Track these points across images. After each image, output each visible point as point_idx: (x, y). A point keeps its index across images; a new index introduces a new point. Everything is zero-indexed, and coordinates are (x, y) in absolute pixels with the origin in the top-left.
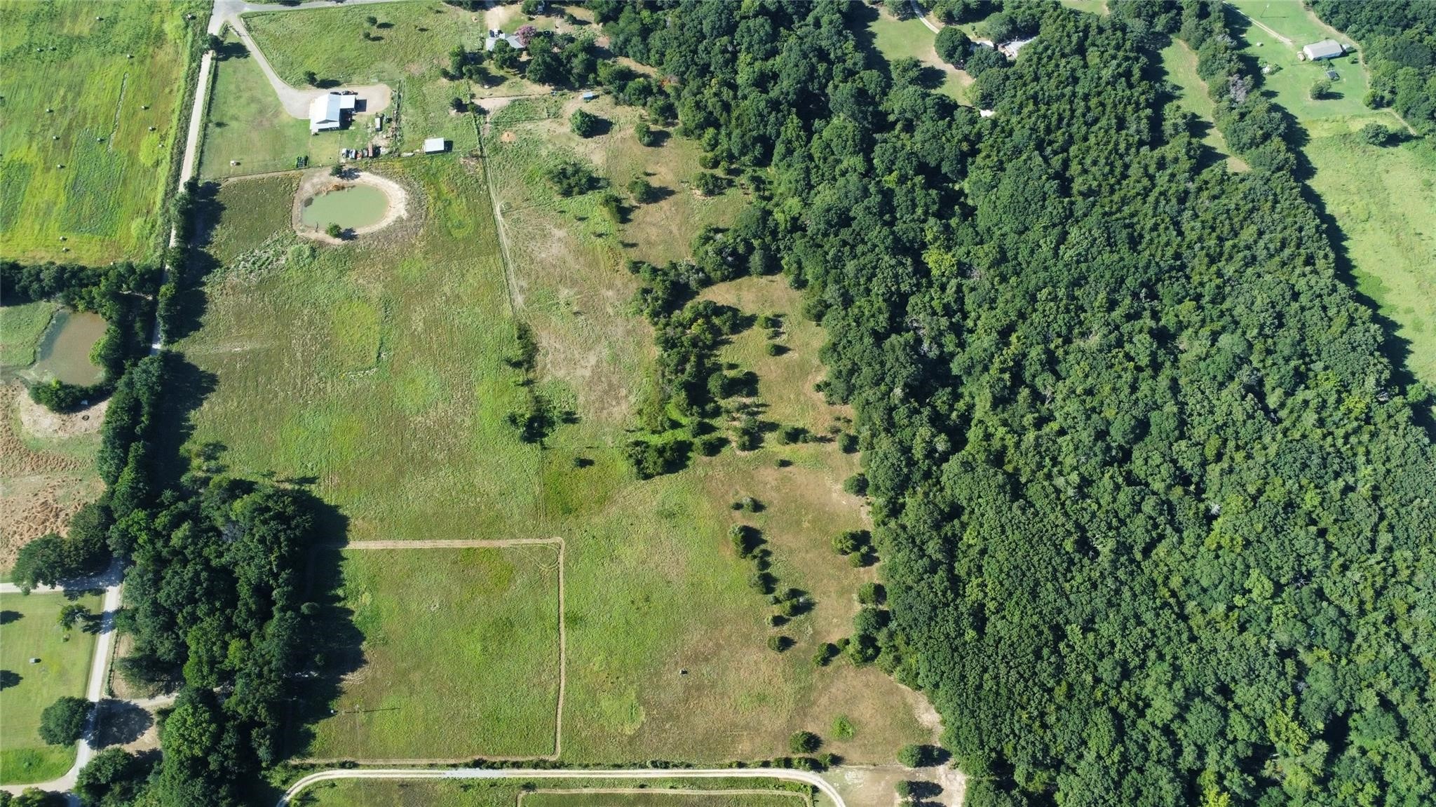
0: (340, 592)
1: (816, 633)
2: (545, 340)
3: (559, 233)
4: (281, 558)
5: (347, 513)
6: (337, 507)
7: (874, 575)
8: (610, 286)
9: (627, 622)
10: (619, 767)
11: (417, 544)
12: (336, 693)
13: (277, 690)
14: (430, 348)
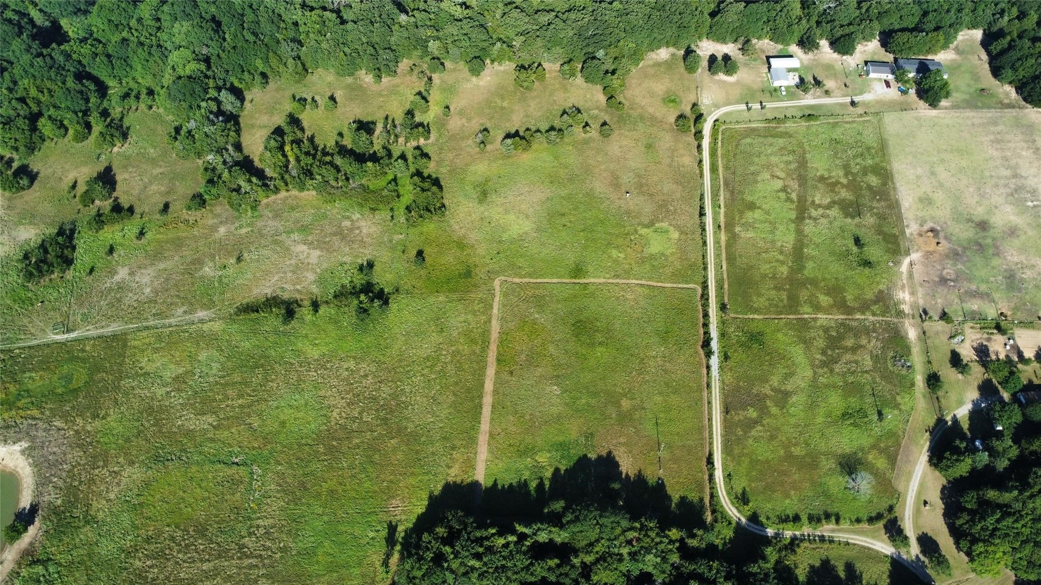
0: (533, 485)
1: (597, 108)
2: (264, 289)
3: (122, 274)
4: (500, 534)
5: (439, 487)
6: (431, 498)
7: (551, 67)
8: (214, 229)
9: (583, 231)
10: (705, 243)
11: (486, 411)
12: (640, 479)
13: (650, 519)
14: (241, 406)
